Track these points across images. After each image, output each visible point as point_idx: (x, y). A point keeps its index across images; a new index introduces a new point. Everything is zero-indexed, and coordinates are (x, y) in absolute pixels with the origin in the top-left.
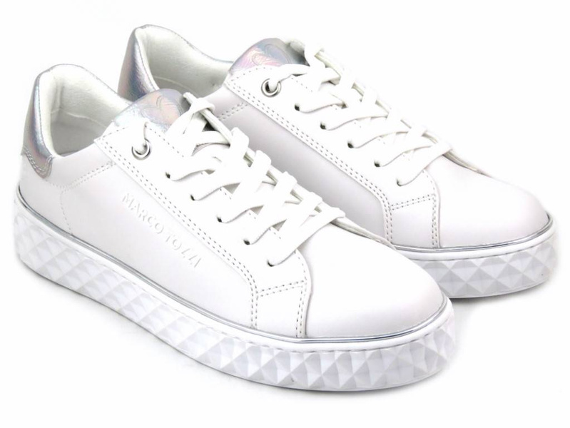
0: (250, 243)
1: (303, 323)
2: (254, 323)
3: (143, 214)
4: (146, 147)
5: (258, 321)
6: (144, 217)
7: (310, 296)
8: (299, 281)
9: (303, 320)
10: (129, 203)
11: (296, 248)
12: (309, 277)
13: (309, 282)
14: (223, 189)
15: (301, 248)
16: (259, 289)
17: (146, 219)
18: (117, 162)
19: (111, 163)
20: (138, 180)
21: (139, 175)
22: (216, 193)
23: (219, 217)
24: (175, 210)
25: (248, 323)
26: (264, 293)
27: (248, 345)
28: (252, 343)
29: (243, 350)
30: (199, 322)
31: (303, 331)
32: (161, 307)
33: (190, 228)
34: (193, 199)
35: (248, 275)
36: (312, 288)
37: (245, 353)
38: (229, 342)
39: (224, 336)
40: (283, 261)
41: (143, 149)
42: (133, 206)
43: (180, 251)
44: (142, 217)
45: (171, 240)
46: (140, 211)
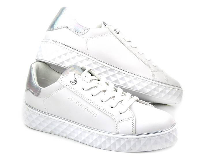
0: (113, 107)
1: (135, 130)
2: (117, 132)
4: (75, 81)
5: (119, 131)
7: (136, 121)
8: (131, 117)
10: (71, 99)
11: (128, 107)
13: (134, 117)
14: (102, 92)
15: (130, 107)
16: (118, 121)
17: (77, 103)
18: (66, 86)
19: (64, 87)
20: (73, 91)
21: (74, 89)
22: (100, 93)
23: (102, 100)
24: (87, 99)
25: (116, 132)
26: (120, 122)
27: (116, 139)
28: (117, 138)
29: (115, 141)
30: (98, 134)
31: (135, 132)
32: (84, 132)
33: (92, 105)
34: (92, 95)
35: (114, 117)
36: (136, 119)
37: (115, 142)
38: (109, 139)
39: (108, 137)
40: (125, 112)
41: (74, 81)
42: (72, 100)
43: (90, 112)
44: (76, 103)
45: (86, 109)
46: (75, 101)
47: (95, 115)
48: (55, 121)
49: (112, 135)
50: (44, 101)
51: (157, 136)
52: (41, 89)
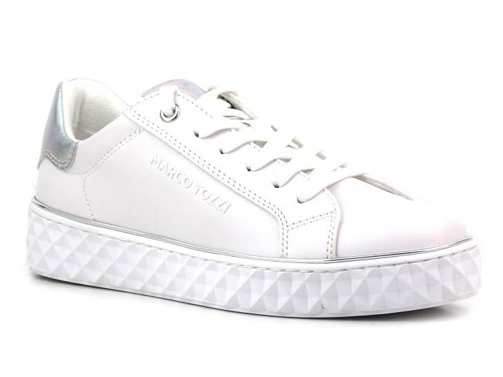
0: (280, 186)
1: (334, 244)
2: (284, 253)
3: (172, 172)
4: (174, 111)
5: (288, 251)
6: (173, 175)
7: (340, 224)
8: (329, 211)
9: (334, 243)
10: (158, 164)
11: (325, 187)
12: (338, 208)
13: (339, 211)
14: (252, 143)
16: (289, 224)
17: (176, 176)
18: (146, 127)
19: (141, 129)
20: (164, 139)
21: (168, 135)
23: (248, 166)
24: (204, 163)
25: (280, 253)
26: (294, 226)
27: (280, 274)
28: (283, 270)
29: (274, 281)
30: (230, 264)
31: (334, 252)
32: (189, 263)
33: (219, 178)
34: (222, 153)
35: (279, 212)
36: (342, 217)
37: (275, 284)
38: (260, 275)
39: (255, 270)
40: (313, 197)
41: (171, 112)
42: (161, 166)
43: (209, 201)
44: (171, 175)
45: (201, 191)
46: (169, 170)
47: (224, 208)
48: (114, 242)
49: (268, 264)
50: (84, 181)
51: (399, 264)
52: (77, 143)
